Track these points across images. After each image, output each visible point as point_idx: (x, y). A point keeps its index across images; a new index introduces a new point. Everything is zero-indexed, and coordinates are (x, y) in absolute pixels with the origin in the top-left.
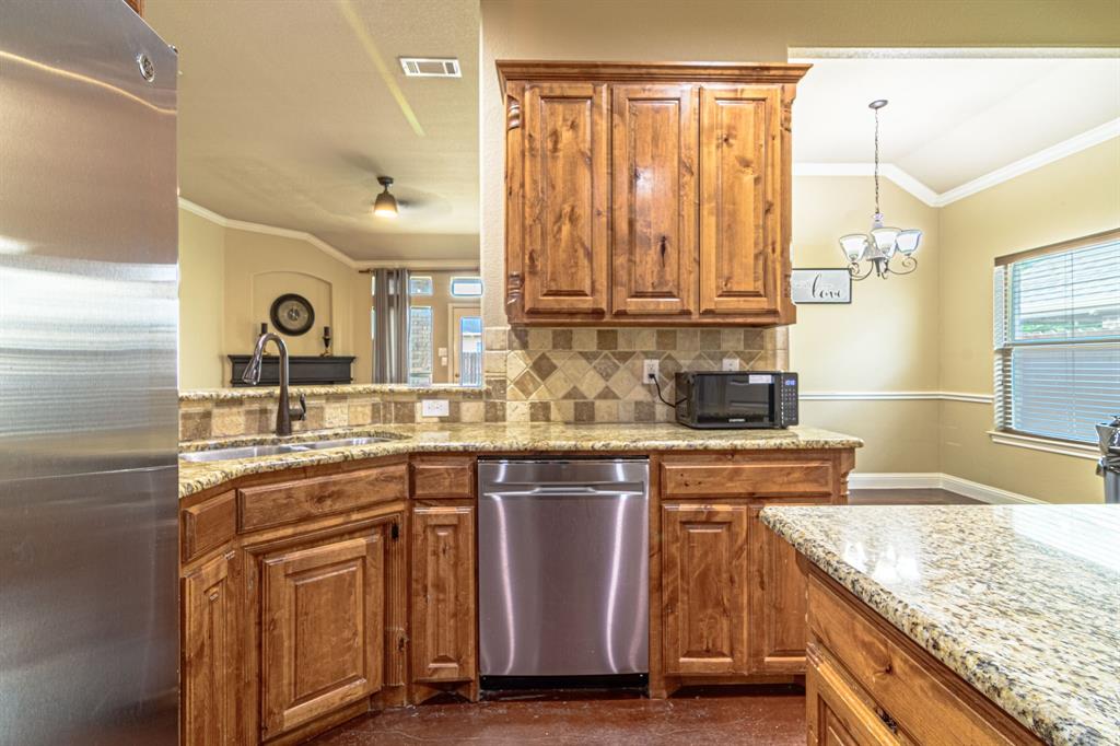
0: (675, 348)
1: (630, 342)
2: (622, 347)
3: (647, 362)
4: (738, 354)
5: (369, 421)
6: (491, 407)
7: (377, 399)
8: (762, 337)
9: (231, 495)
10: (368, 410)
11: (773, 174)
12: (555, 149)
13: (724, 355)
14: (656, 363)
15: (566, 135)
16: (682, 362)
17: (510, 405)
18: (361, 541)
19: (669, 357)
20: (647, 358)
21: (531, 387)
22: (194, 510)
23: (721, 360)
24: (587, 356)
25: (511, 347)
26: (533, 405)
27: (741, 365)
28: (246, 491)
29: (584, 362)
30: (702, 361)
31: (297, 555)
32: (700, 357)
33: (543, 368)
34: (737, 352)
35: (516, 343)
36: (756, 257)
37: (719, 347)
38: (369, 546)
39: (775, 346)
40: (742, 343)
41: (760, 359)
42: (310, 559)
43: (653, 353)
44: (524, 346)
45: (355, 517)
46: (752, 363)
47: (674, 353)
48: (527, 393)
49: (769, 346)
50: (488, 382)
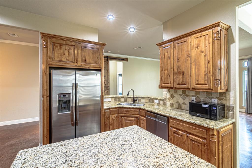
0: (199, 95)
1: (189, 93)
2: (187, 94)
3: (192, 97)
4: (217, 98)
5: (148, 102)
6: (164, 102)
7: (150, 99)
8: (225, 94)
9: (117, 109)
10: (148, 100)
11: (210, 53)
12: (165, 57)
13: (213, 98)
14: (194, 98)
15: (166, 54)
16: (201, 98)
17: (167, 103)
18: (133, 119)
19: (198, 97)
20: (193, 97)
21: (170, 100)
22: (111, 110)
23: (212, 99)
24: (180, 95)
25: (167, 92)
26: (171, 103)
27: (218, 101)
28: (119, 109)
29: (179, 96)
30: (206, 99)
31: (125, 118)
32: (206, 97)
33: (172, 96)
34: (217, 97)
35: (168, 91)
36: (205, 75)
37: (211, 95)
38: (134, 120)
39: (230, 97)
40: (219, 95)
41: (224, 100)
43: (194, 95)
44: (169, 92)
45: (132, 115)
46: (221, 101)
47: (199, 96)
48: (170, 101)
49: (228, 97)
50: (164, 98)
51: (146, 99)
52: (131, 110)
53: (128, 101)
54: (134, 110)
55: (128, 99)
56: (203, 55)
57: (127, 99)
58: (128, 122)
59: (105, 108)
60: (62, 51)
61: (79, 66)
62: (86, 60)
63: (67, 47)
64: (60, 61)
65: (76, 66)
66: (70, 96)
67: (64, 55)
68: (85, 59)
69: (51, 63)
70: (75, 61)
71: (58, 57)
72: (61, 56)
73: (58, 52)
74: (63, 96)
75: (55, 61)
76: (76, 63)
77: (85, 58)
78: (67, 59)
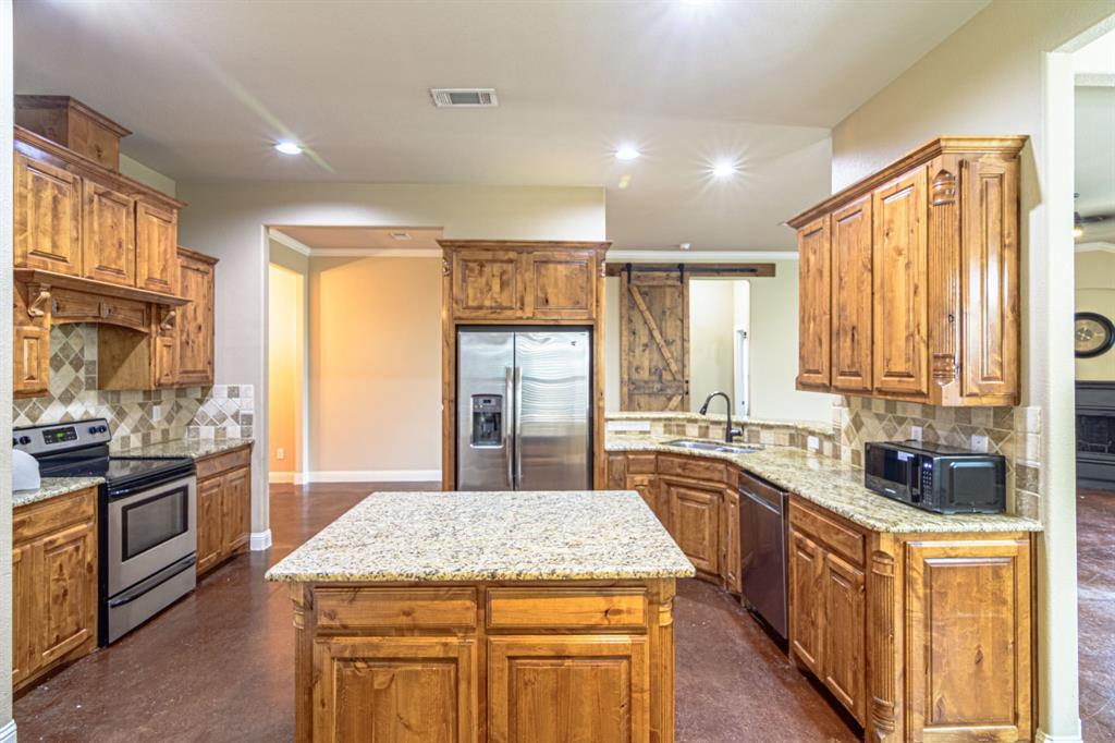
0: (934, 418)
1: (905, 410)
2: (899, 414)
3: (914, 428)
4: (989, 431)
5: (787, 444)
6: (835, 447)
7: (793, 431)
8: (1012, 415)
9: (653, 457)
12: (808, 271)
13: (974, 431)
14: (920, 429)
15: (812, 258)
16: (940, 432)
17: (843, 448)
18: (708, 496)
19: (930, 426)
20: (915, 425)
21: (851, 437)
22: (631, 457)
23: (970, 436)
24: (880, 417)
25: (842, 405)
26: (853, 451)
27: (989, 443)
28: (660, 457)
29: (877, 422)
30: (955, 434)
31: (682, 491)
32: (954, 430)
33: (857, 423)
34: (986, 430)
35: (845, 403)
36: (907, 339)
37: (970, 422)
38: (711, 500)
39: (1025, 427)
40: (992, 420)
41: (1008, 441)
42: (685, 494)
43: (919, 420)
44: (849, 405)
45: (701, 482)
46: (1000, 444)
47: (934, 425)
48: (851, 442)
49: (1019, 427)
50: (834, 429)
51: (778, 431)
52: (700, 466)
53: (711, 435)
54: (708, 464)
55: (711, 426)
56: (902, 261)
57: (707, 428)
58: (689, 507)
59: (608, 446)
60: (484, 280)
61: (528, 318)
62: (547, 301)
63: (496, 268)
64: (480, 308)
65: (521, 318)
66: (499, 404)
67: (490, 290)
68: (543, 296)
69: (458, 314)
70: (518, 305)
71: (475, 299)
72: (482, 293)
73: (476, 285)
74: (485, 401)
75: (468, 308)
76: (521, 309)
77: (546, 294)
78: (496, 302)
